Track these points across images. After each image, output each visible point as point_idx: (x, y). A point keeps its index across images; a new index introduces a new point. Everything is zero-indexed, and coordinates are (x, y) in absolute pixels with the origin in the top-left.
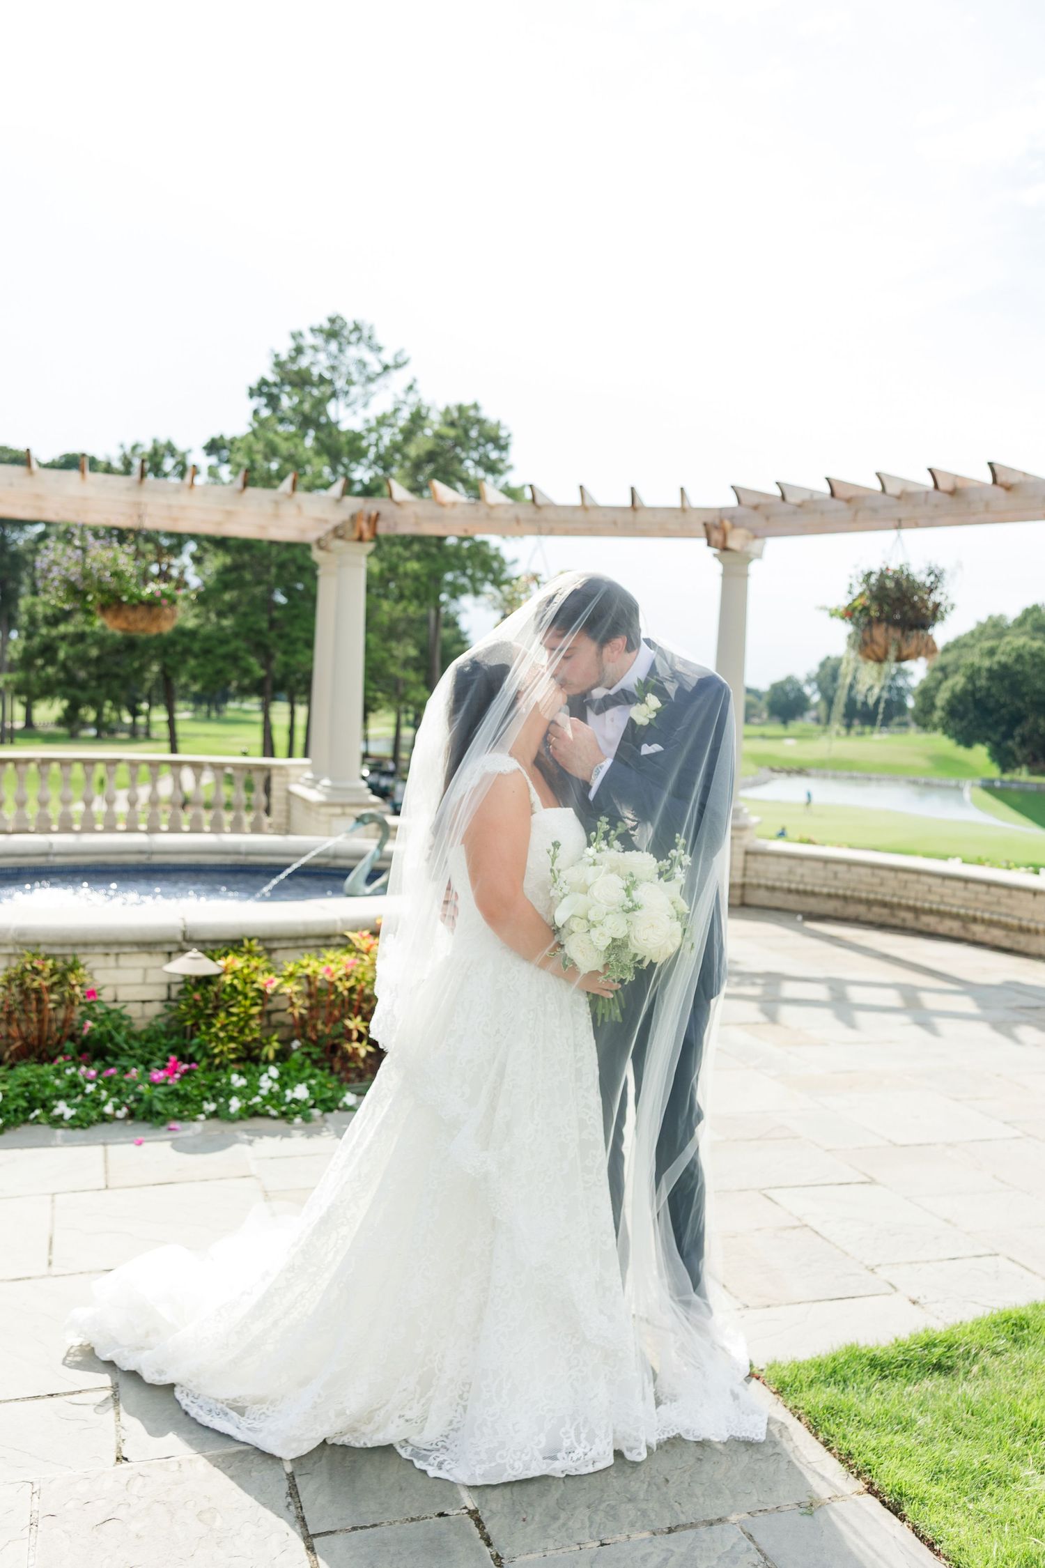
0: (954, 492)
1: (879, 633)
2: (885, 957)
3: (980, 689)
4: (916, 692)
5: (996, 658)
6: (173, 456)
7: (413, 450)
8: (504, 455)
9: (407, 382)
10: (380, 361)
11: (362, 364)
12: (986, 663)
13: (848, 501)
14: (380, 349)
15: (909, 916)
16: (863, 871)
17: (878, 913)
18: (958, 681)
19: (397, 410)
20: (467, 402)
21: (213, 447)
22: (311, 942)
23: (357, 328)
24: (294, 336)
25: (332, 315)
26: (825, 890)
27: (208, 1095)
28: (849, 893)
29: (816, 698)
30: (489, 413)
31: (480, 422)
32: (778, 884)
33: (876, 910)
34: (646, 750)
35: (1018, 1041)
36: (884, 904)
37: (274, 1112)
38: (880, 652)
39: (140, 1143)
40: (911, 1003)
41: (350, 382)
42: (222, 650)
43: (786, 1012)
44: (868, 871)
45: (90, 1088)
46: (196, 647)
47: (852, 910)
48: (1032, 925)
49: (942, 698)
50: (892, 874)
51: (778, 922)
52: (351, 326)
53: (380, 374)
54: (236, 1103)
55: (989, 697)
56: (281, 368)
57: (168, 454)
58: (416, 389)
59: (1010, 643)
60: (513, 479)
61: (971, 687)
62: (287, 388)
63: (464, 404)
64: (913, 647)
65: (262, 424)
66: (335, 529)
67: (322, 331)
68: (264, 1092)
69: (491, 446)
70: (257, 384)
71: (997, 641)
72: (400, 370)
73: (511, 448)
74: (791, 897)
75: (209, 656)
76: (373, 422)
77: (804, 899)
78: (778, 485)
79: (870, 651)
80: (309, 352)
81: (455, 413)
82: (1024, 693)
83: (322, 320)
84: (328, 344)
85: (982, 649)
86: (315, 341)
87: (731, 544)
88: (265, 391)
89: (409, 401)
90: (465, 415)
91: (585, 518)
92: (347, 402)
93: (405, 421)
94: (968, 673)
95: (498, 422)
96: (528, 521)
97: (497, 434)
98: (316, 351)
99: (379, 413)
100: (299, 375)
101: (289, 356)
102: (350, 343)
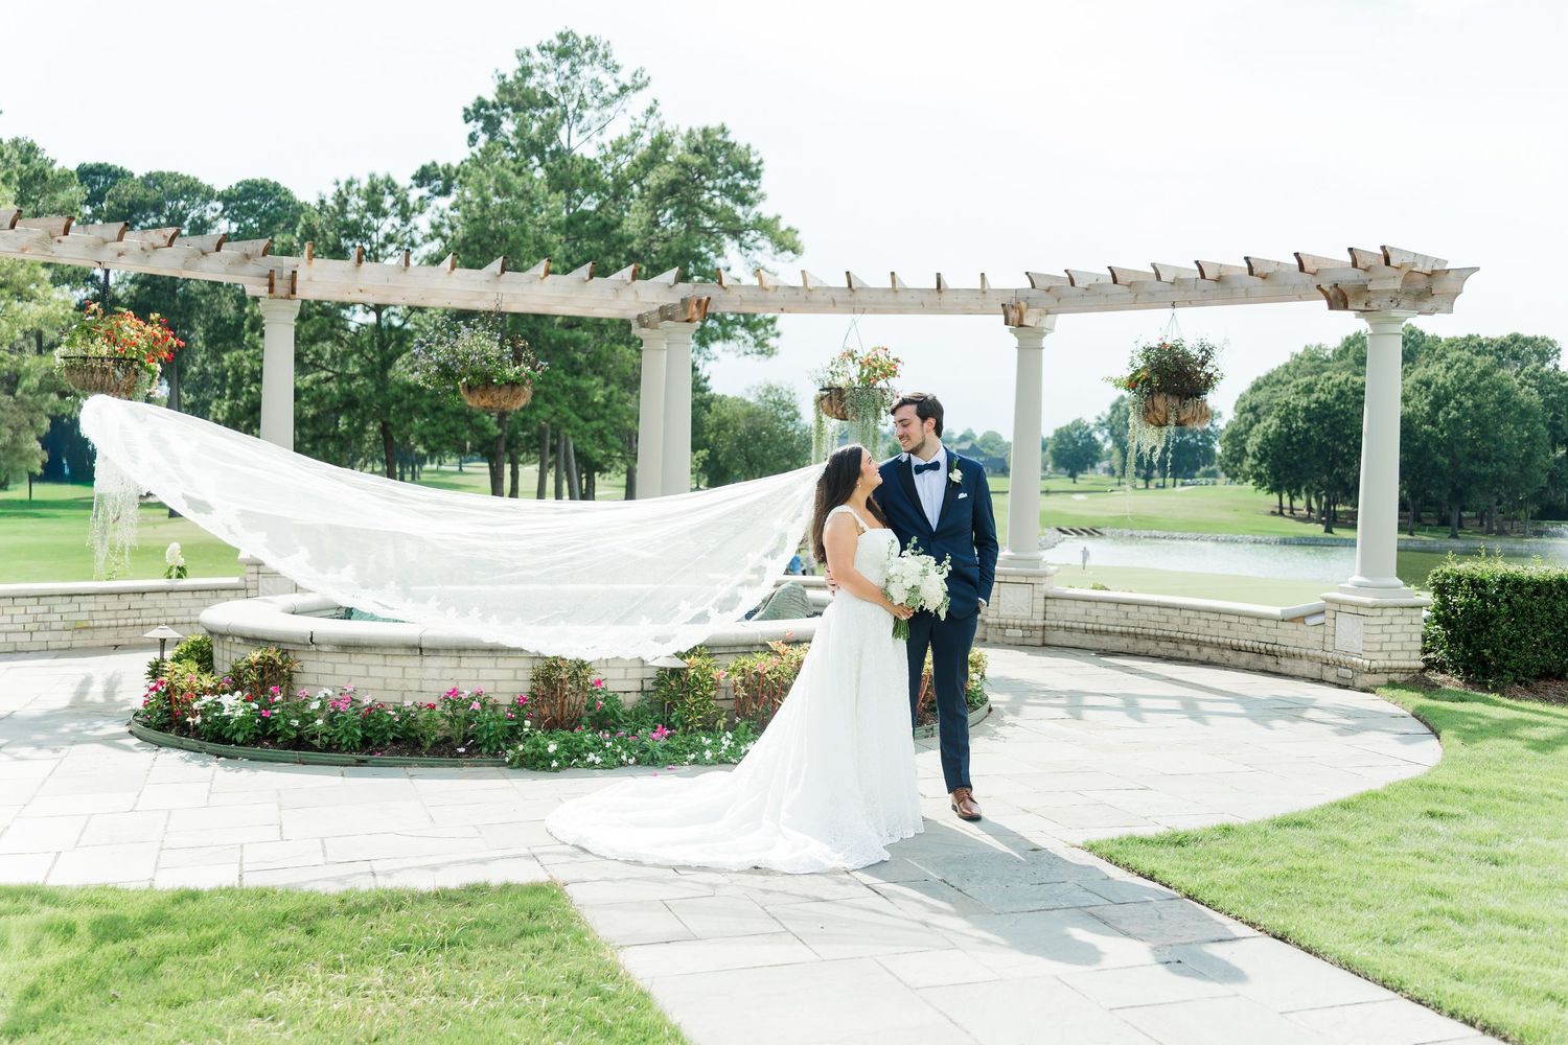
0: (1219, 280)
1: (1159, 401)
2: (1170, 680)
3: (1297, 432)
4: (1224, 437)
5: (1314, 396)
6: (392, 193)
7: (652, 180)
8: (755, 183)
9: (648, 104)
10: (616, 81)
11: (597, 84)
12: (1303, 402)
13: (1128, 285)
14: (616, 68)
15: (1192, 649)
16: (1151, 610)
17: (1164, 648)
18: (1271, 423)
19: (636, 135)
20: (714, 125)
21: (424, 177)
22: (740, 649)
23: (591, 45)
24: (520, 57)
25: (561, 29)
26: (1118, 629)
27: (688, 750)
28: (1139, 631)
29: (1108, 445)
31: (729, 146)
32: (1075, 625)
33: (1162, 644)
34: (962, 496)
35: (1270, 728)
36: (1171, 640)
38: (1160, 418)
39: (656, 775)
40: (1191, 709)
41: (582, 104)
43: (1087, 713)
45: (608, 744)
46: (425, 404)
47: (1142, 646)
48: (1297, 651)
49: (1253, 443)
51: (1077, 657)
52: (584, 43)
53: (617, 96)
54: (708, 754)
55: (1307, 441)
56: (504, 89)
57: (387, 191)
58: (657, 112)
59: (1329, 378)
60: (765, 210)
61: (1285, 430)
62: (509, 110)
63: (710, 127)
64: (1190, 413)
65: (486, 153)
66: (662, 309)
67: (551, 49)
68: (725, 748)
69: (740, 174)
70: (474, 105)
71: (1315, 377)
72: (639, 92)
73: (763, 175)
74: (1087, 636)
75: (440, 414)
76: (609, 149)
77: (1099, 637)
78: (1066, 271)
79: (1151, 417)
80: (538, 72)
81: (700, 138)
82: (1346, 435)
83: (550, 37)
84: (558, 64)
85: (1297, 386)
86: (544, 61)
87: (1026, 322)
88: (482, 114)
89: (650, 125)
90: (710, 140)
91: (895, 298)
92: (580, 127)
93: (645, 148)
94: (1282, 414)
95: (748, 147)
96: (843, 303)
97: (747, 161)
98: (545, 71)
99: (615, 138)
100: (523, 96)
101: (515, 77)
102: (583, 63)
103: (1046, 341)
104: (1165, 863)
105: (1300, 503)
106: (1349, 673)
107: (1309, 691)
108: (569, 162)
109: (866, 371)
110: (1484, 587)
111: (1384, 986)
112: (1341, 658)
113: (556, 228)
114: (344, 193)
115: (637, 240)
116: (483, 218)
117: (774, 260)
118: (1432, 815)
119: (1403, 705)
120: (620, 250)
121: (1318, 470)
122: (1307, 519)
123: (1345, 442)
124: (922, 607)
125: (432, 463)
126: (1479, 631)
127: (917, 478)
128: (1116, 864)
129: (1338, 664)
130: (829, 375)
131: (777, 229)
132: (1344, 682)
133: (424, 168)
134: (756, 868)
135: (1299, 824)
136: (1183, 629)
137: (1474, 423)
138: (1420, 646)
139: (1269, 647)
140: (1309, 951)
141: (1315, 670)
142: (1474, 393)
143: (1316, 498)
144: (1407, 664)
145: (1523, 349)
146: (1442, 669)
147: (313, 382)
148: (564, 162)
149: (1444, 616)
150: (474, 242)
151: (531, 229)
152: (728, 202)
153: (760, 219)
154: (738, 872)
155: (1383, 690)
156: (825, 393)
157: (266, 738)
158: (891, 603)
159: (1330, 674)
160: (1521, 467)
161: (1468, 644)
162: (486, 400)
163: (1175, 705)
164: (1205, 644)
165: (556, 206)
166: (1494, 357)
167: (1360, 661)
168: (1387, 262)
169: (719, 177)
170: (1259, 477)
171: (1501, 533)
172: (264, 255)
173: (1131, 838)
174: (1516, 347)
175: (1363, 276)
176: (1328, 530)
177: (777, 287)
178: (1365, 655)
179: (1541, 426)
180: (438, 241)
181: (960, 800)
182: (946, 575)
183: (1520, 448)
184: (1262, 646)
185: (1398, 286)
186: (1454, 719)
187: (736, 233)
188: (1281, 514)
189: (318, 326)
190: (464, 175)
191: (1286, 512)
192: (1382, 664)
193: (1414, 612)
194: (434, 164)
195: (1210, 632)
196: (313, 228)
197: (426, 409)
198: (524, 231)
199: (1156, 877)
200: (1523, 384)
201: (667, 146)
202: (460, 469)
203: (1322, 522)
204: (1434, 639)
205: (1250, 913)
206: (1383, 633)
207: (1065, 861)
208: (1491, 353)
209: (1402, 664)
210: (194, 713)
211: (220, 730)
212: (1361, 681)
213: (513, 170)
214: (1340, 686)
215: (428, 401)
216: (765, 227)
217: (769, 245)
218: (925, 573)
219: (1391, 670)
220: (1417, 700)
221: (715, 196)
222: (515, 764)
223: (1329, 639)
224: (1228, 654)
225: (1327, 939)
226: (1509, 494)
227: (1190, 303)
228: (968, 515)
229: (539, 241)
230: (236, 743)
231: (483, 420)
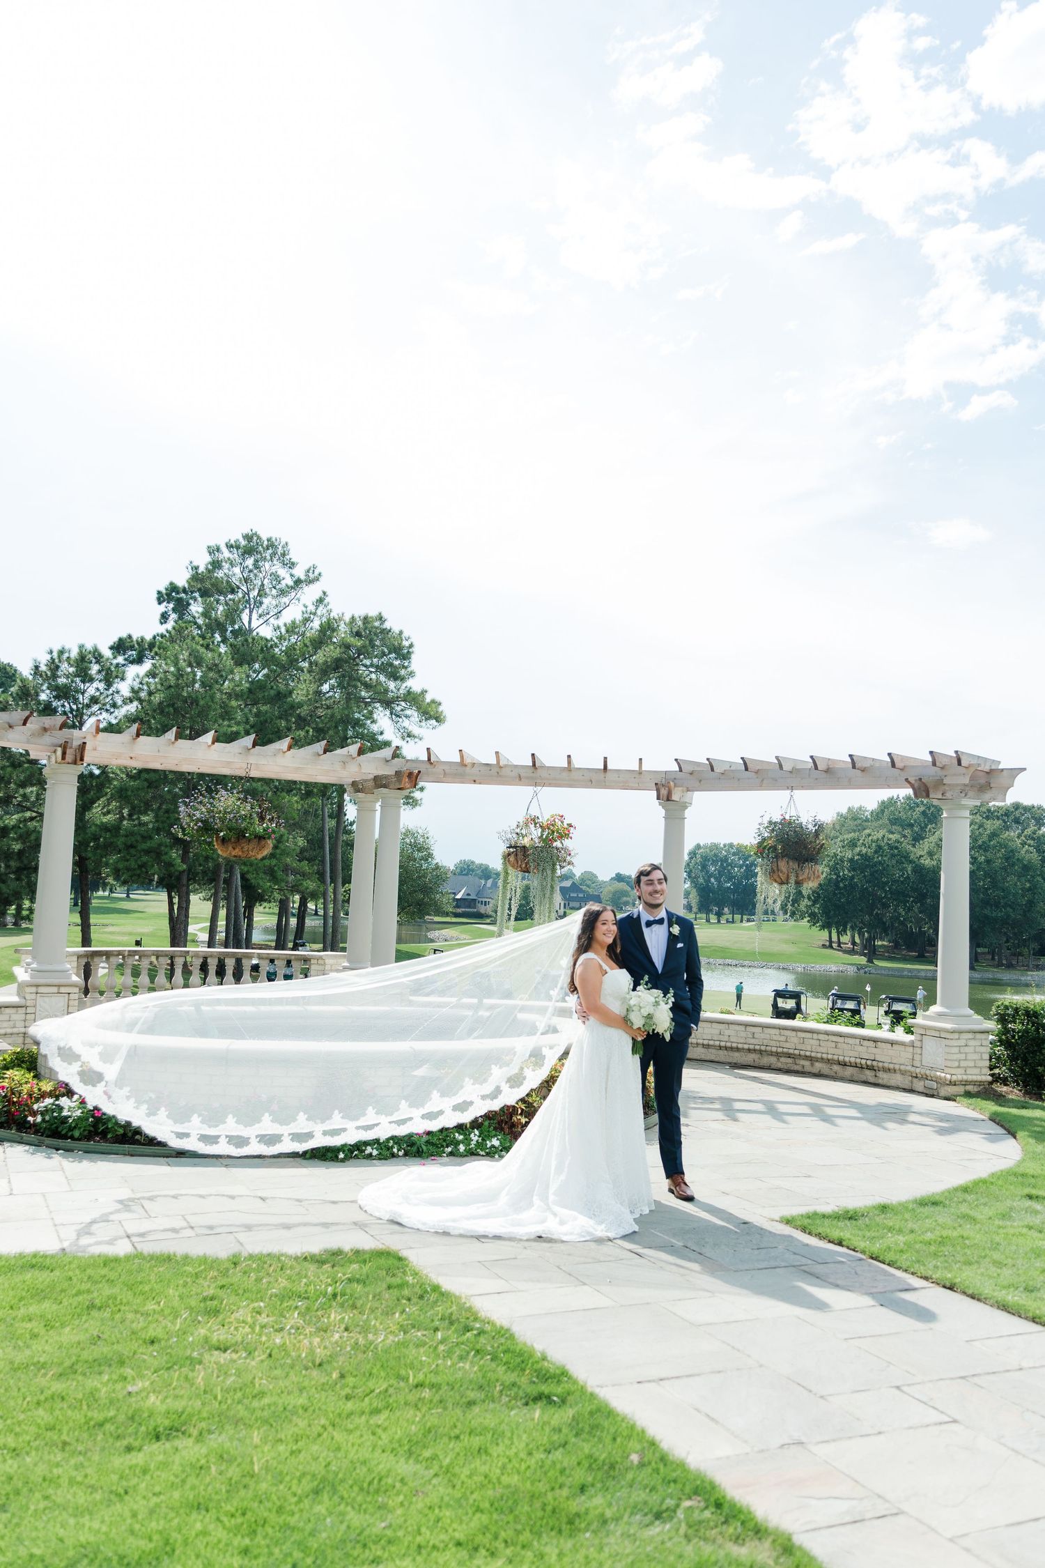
0: (828, 771)
1: (783, 864)
2: (794, 1089)
3: (844, 879)
5: (858, 849)
6: (98, 662)
7: (319, 657)
8: (406, 663)
9: (319, 595)
10: (292, 575)
11: (276, 578)
12: (849, 855)
13: (757, 772)
14: (292, 565)
15: (807, 1063)
16: (773, 1031)
17: (784, 1062)
19: (306, 620)
20: (373, 613)
21: (120, 646)
23: (271, 545)
24: (211, 552)
25: (247, 531)
26: (746, 1046)
27: (445, 1144)
28: (763, 1048)
30: (393, 624)
31: (385, 632)
32: (711, 1043)
33: (782, 1059)
34: (680, 945)
36: (789, 1056)
37: (482, 1153)
38: (784, 878)
40: (817, 1112)
41: (262, 593)
42: (148, 845)
43: (739, 1115)
44: (777, 1031)
46: (120, 842)
47: (766, 1060)
48: (891, 1066)
50: (794, 1033)
51: (715, 1069)
52: (266, 543)
53: (292, 587)
54: (462, 1148)
55: (852, 887)
56: (196, 577)
57: (94, 660)
58: (326, 601)
59: (869, 835)
60: (414, 684)
61: (834, 877)
62: (197, 595)
63: (370, 615)
64: (806, 874)
65: (179, 630)
66: (376, 778)
67: (238, 547)
68: (474, 1142)
69: (393, 655)
70: (166, 589)
71: (857, 833)
72: (311, 586)
73: (413, 656)
74: (721, 1052)
75: (133, 851)
76: (283, 630)
77: (731, 1054)
78: (708, 759)
79: (775, 877)
80: (226, 566)
81: (360, 623)
82: (884, 883)
83: (236, 536)
84: (243, 560)
85: (844, 841)
86: (231, 556)
87: (673, 798)
88: (173, 597)
89: (319, 612)
90: (369, 626)
91: (569, 776)
92: (260, 611)
93: (313, 631)
94: (831, 863)
95: (401, 633)
96: (528, 778)
97: (400, 644)
98: (232, 565)
99: (289, 621)
100: (213, 585)
101: (207, 569)
102: (265, 559)
103: (687, 813)
104: (844, 1231)
105: (846, 939)
106: (935, 1085)
107: (904, 1099)
108: (250, 640)
109: (546, 833)
110: (1036, 1017)
111: (1034, 1322)
112: (928, 1072)
113: (238, 696)
114: (57, 661)
115: (305, 707)
116: (177, 686)
117: (421, 727)
118: (1030, 1197)
119: (981, 1110)
120: (291, 715)
121: (860, 911)
122: (852, 952)
123: (883, 888)
124: (654, 1030)
125: (104, 891)
126: (1034, 1052)
127: (646, 931)
128: (810, 1234)
129: (926, 1078)
130: (515, 836)
131: (423, 701)
132: (930, 1092)
133: (120, 639)
134: (540, 1237)
135: (935, 1204)
136: (799, 1047)
137: (986, 875)
138: (987, 1063)
139: (869, 1063)
140: (972, 1297)
141: (907, 1082)
142: (986, 850)
143: (859, 935)
144: (979, 1078)
145: (1023, 815)
146: (1005, 1082)
147: (20, 821)
148: (246, 640)
149: (1005, 1039)
150: (168, 706)
151: (218, 695)
152: (382, 678)
153: (409, 692)
154: (527, 1240)
155: (962, 1098)
156: (512, 850)
157: (97, 1134)
158: (631, 1027)
159: (919, 1085)
160: (1024, 912)
161: (1025, 1060)
162: (237, 850)
163: (806, 1110)
164: (817, 1060)
165: (240, 677)
166: (1001, 821)
167: (943, 1075)
168: (959, 763)
169: (376, 657)
170: (813, 917)
171: (1010, 966)
172: (60, 729)
173: (815, 1214)
174: (1017, 814)
175: (940, 773)
176: (870, 961)
177: (474, 764)
178: (947, 1070)
179: (1039, 879)
180: (135, 703)
181: (677, 1184)
182: (670, 1005)
183: (1023, 896)
184: (863, 1062)
185: (967, 781)
186: (1026, 1123)
187: (388, 703)
188: (831, 947)
189: (28, 773)
190: (159, 649)
191: (835, 945)
192: (960, 1077)
193: (983, 1036)
194: (130, 637)
195: (821, 1050)
196: (28, 690)
197: (121, 846)
198: (212, 698)
199: (844, 1243)
200: (1023, 844)
201: (334, 630)
202: (128, 896)
203: (865, 955)
204: (998, 1058)
205: (922, 1270)
206: (960, 1053)
207: (770, 1232)
208: (998, 819)
209: (974, 1078)
210: (34, 1114)
211: (57, 1128)
212: (944, 1091)
213: (202, 645)
214: (927, 1095)
215: (122, 839)
216: (414, 699)
217: (416, 714)
218: (657, 1003)
219: (966, 1083)
220: (992, 1107)
221: (371, 672)
222: (308, 1156)
223: (917, 1057)
224: (836, 1068)
225: (987, 1289)
226: (1015, 934)
227: (803, 788)
228: (683, 961)
229: (224, 706)
230: (72, 1138)
231: (171, 857)
